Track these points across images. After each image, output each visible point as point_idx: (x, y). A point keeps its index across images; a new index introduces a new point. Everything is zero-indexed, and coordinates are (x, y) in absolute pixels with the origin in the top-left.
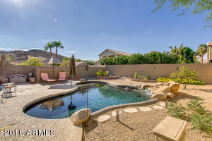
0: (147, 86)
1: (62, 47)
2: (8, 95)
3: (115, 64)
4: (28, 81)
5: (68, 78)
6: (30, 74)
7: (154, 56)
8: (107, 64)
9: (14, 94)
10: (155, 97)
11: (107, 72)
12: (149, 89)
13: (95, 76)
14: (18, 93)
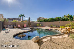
0: (57, 29)
1: (24, 16)
2: (7, 32)
3: (43, 22)
4: (13, 28)
5: (27, 27)
6: (14, 25)
7: (58, 18)
8: (40, 22)
9: (9, 31)
10: (62, 33)
11: (41, 25)
12: (58, 30)
13: (36, 26)
14: (10, 31)
